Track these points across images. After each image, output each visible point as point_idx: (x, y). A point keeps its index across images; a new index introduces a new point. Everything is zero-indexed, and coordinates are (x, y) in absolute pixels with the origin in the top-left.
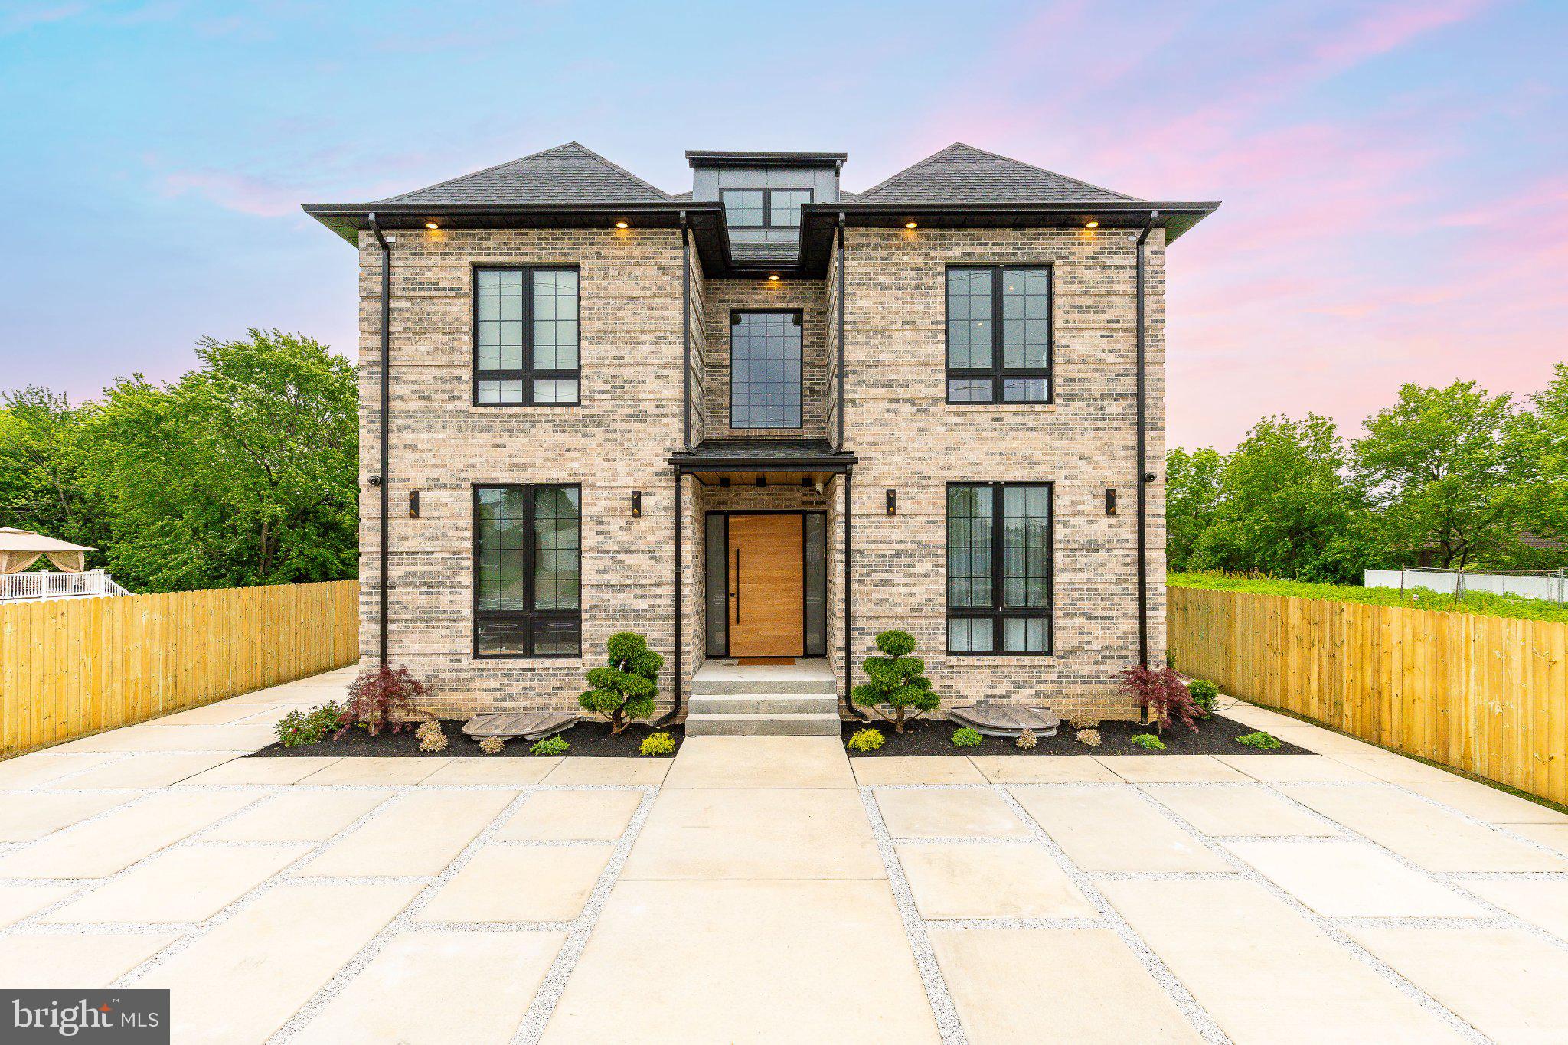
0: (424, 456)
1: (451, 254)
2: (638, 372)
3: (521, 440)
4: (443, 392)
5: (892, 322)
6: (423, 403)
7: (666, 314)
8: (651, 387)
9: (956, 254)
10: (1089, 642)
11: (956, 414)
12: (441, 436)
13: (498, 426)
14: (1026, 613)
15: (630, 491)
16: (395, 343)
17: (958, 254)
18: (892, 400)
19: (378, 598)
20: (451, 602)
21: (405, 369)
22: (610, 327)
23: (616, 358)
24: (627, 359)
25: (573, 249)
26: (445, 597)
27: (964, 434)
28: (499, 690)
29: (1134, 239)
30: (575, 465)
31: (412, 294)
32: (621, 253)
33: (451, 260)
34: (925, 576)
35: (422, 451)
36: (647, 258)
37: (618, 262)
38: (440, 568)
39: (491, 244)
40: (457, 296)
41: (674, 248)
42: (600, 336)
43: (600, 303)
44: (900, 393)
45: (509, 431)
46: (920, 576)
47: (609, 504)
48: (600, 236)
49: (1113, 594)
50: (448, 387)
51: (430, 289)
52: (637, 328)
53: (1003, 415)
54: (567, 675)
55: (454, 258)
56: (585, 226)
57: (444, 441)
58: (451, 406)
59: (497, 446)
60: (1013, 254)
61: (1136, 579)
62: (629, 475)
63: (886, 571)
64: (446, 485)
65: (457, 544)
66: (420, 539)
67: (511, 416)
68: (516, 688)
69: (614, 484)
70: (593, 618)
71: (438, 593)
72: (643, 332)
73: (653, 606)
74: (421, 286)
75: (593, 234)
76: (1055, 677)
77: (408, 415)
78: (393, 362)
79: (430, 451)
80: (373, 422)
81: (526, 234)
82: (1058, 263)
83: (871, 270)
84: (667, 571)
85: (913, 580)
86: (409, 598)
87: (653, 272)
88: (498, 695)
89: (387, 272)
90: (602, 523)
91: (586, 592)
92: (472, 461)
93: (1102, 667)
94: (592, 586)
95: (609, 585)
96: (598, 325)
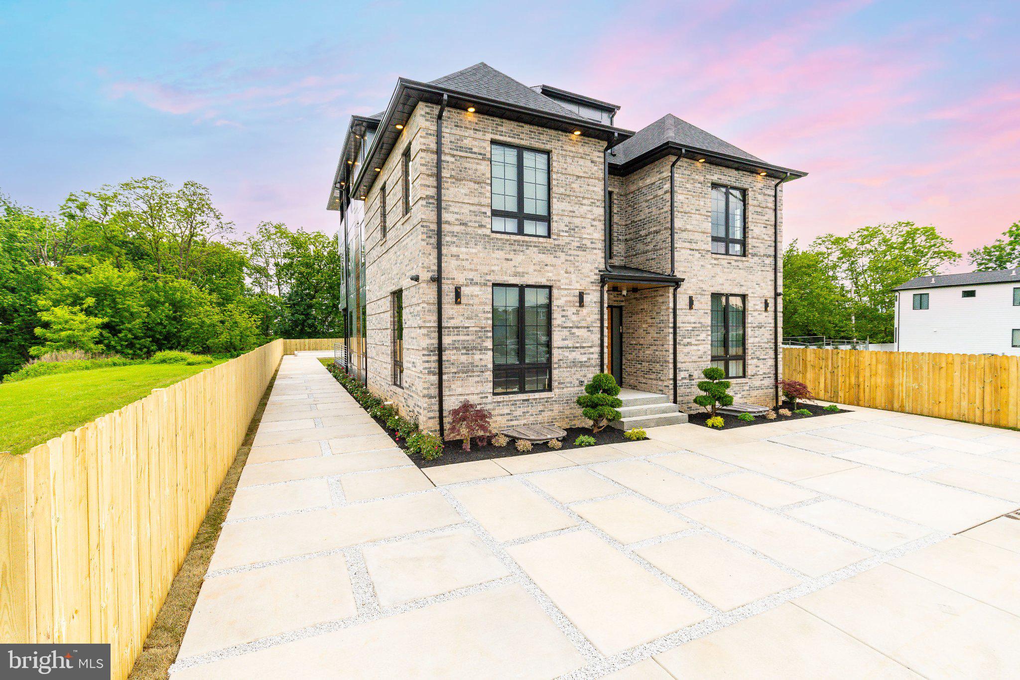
0: (464, 263)
1: (480, 131)
2: (582, 222)
3: (520, 258)
4: (475, 222)
5: (692, 209)
6: (463, 227)
7: (595, 189)
8: (588, 231)
9: (715, 178)
10: (759, 371)
11: (715, 259)
12: (474, 251)
13: (508, 247)
14: (736, 358)
15: (578, 291)
16: (445, 185)
17: (716, 179)
18: (691, 249)
19: (436, 358)
20: (481, 359)
21: (450, 203)
22: (568, 193)
23: (571, 211)
24: (577, 213)
25: (549, 141)
26: (477, 357)
27: (718, 270)
28: (509, 414)
29: (774, 183)
30: (550, 274)
31: (455, 153)
32: (573, 149)
33: (479, 135)
34: (704, 340)
35: (463, 260)
36: (586, 155)
37: (571, 154)
38: (474, 337)
39: (503, 129)
40: (483, 159)
41: (599, 151)
42: (564, 197)
43: (563, 177)
44: (694, 246)
45: (515, 250)
46: (702, 340)
47: (568, 299)
48: (563, 137)
49: (766, 348)
50: (478, 218)
51: (466, 152)
52: (581, 195)
53: (731, 261)
54: (547, 402)
55: (481, 133)
56: (556, 129)
57: (476, 254)
58: (480, 231)
59: (507, 260)
60: (735, 182)
61: (773, 341)
62: (577, 282)
63: (689, 338)
64: (477, 283)
65: (484, 321)
66: (461, 318)
67: (515, 241)
68: (519, 412)
69: (570, 287)
70: (559, 367)
71: (473, 354)
72: (584, 198)
73: (589, 359)
74: (461, 149)
75: (559, 134)
76: (748, 388)
77: (453, 234)
78: (443, 198)
79: (467, 260)
80: (430, 237)
81: (523, 127)
82: (750, 189)
83: (683, 180)
84: (596, 337)
85: (699, 342)
86: (453, 357)
87: (589, 163)
88: (509, 417)
89: (439, 135)
90: (564, 310)
91: (555, 352)
92: (493, 268)
93: (763, 382)
94: (558, 348)
95: (568, 348)
96: (562, 190)
